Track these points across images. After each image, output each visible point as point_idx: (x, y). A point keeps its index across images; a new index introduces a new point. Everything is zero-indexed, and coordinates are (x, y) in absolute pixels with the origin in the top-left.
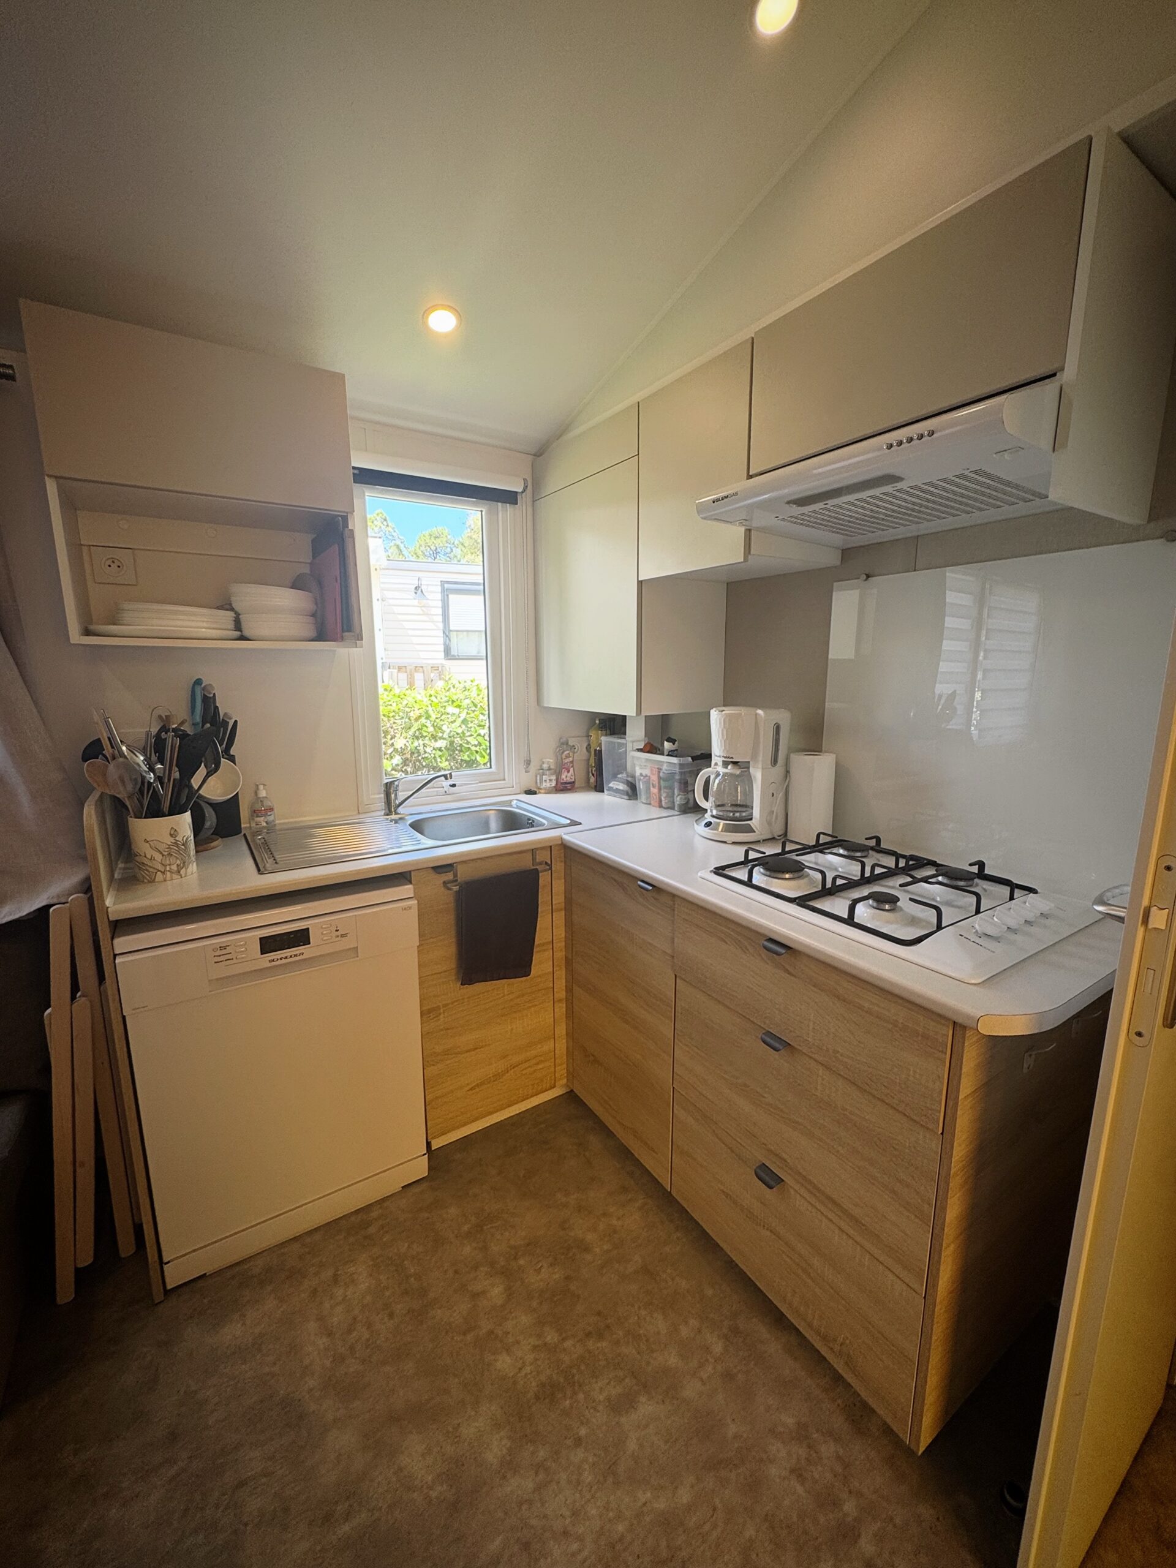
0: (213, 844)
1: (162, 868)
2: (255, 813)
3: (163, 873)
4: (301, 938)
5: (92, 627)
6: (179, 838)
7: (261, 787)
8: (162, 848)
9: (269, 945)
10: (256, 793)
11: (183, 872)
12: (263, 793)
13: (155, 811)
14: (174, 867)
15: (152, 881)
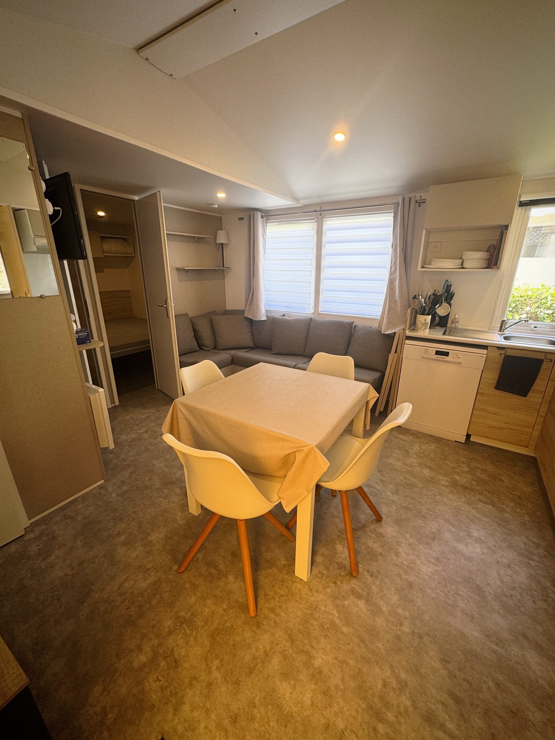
0: (436, 327)
1: (420, 328)
2: (453, 322)
3: (420, 329)
4: (446, 354)
5: (425, 266)
6: (426, 322)
7: (457, 314)
8: (422, 323)
9: (438, 353)
10: (455, 316)
11: (425, 330)
12: (457, 317)
13: (423, 314)
14: (423, 329)
15: (417, 331)
